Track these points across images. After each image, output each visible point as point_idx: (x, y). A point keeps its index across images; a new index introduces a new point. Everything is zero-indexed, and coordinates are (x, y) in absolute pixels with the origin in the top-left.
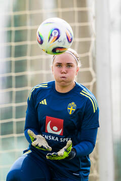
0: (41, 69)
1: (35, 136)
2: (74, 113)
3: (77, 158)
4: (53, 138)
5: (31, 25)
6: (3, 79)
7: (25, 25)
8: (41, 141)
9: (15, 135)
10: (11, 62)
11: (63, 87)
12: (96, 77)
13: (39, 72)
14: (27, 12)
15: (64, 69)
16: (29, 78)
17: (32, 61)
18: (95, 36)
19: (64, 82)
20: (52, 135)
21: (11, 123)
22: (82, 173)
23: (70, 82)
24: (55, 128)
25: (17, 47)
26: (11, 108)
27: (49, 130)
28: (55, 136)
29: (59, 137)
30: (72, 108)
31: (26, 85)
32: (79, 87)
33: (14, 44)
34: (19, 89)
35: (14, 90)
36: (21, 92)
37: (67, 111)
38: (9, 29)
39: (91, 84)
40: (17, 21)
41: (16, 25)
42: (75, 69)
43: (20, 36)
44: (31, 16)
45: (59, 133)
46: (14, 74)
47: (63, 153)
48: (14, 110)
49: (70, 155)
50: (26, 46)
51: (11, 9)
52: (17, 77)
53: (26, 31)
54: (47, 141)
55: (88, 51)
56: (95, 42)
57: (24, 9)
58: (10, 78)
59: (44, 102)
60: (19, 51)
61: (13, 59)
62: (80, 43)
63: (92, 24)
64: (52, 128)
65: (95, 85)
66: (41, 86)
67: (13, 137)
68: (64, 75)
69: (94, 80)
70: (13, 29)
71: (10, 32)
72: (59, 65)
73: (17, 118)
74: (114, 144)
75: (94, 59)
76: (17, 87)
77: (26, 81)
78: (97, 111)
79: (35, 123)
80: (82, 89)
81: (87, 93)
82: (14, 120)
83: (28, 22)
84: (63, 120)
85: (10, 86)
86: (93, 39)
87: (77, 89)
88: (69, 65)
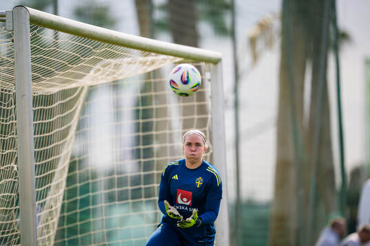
0: (165, 142)
1: (170, 206)
2: (201, 186)
3: (203, 225)
4: (183, 208)
5: (156, 104)
6: (133, 151)
7: (151, 104)
8: (173, 210)
9: (143, 199)
10: (139, 136)
11: (193, 163)
12: (212, 149)
13: (164, 145)
14: (153, 93)
15: (193, 148)
16: (155, 151)
17: (157, 136)
18: (211, 114)
19: (193, 159)
20: (182, 205)
21: (140, 189)
22: (206, 240)
23: (198, 159)
24: (185, 199)
25: (144, 124)
26: (140, 176)
27: (180, 201)
28: (185, 206)
29: (188, 206)
30: (199, 182)
31: (152, 156)
32: (206, 164)
33: (141, 121)
34: (147, 160)
35: (142, 160)
36: (148, 162)
37: (195, 185)
38: (137, 108)
39: (208, 154)
40: (144, 101)
41: (143, 105)
42: (202, 148)
43: (146, 114)
44: (156, 96)
45: (188, 203)
46: (141, 147)
47: (191, 221)
48: (142, 178)
49: (197, 222)
50: (152, 122)
51: (139, 91)
52: (144, 149)
53: (152, 109)
54: (178, 210)
55: (205, 126)
56: (212, 119)
57: (150, 91)
58: (138, 150)
59: (176, 177)
60: (147, 127)
61: (141, 134)
62: (198, 119)
63: (209, 103)
64: (182, 199)
65: (212, 155)
66: (173, 163)
67: (142, 201)
68: (193, 153)
69: (211, 151)
70: (141, 108)
71: (138, 111)
72: (189, 144)
73: (145, 184)
74: (229, 206)
75: (211, 133)
76: (144, 158)
77: (153, 153)
78: (221, 185)
79: (167, 194)
80: (208, 166)
81: (212, 169)
82: (143, 186)
83: (154, 102)
84: (191, 193)
85: (139, 157)
86: (209, 116)
87: (204, 166)
88: (198, 145)
